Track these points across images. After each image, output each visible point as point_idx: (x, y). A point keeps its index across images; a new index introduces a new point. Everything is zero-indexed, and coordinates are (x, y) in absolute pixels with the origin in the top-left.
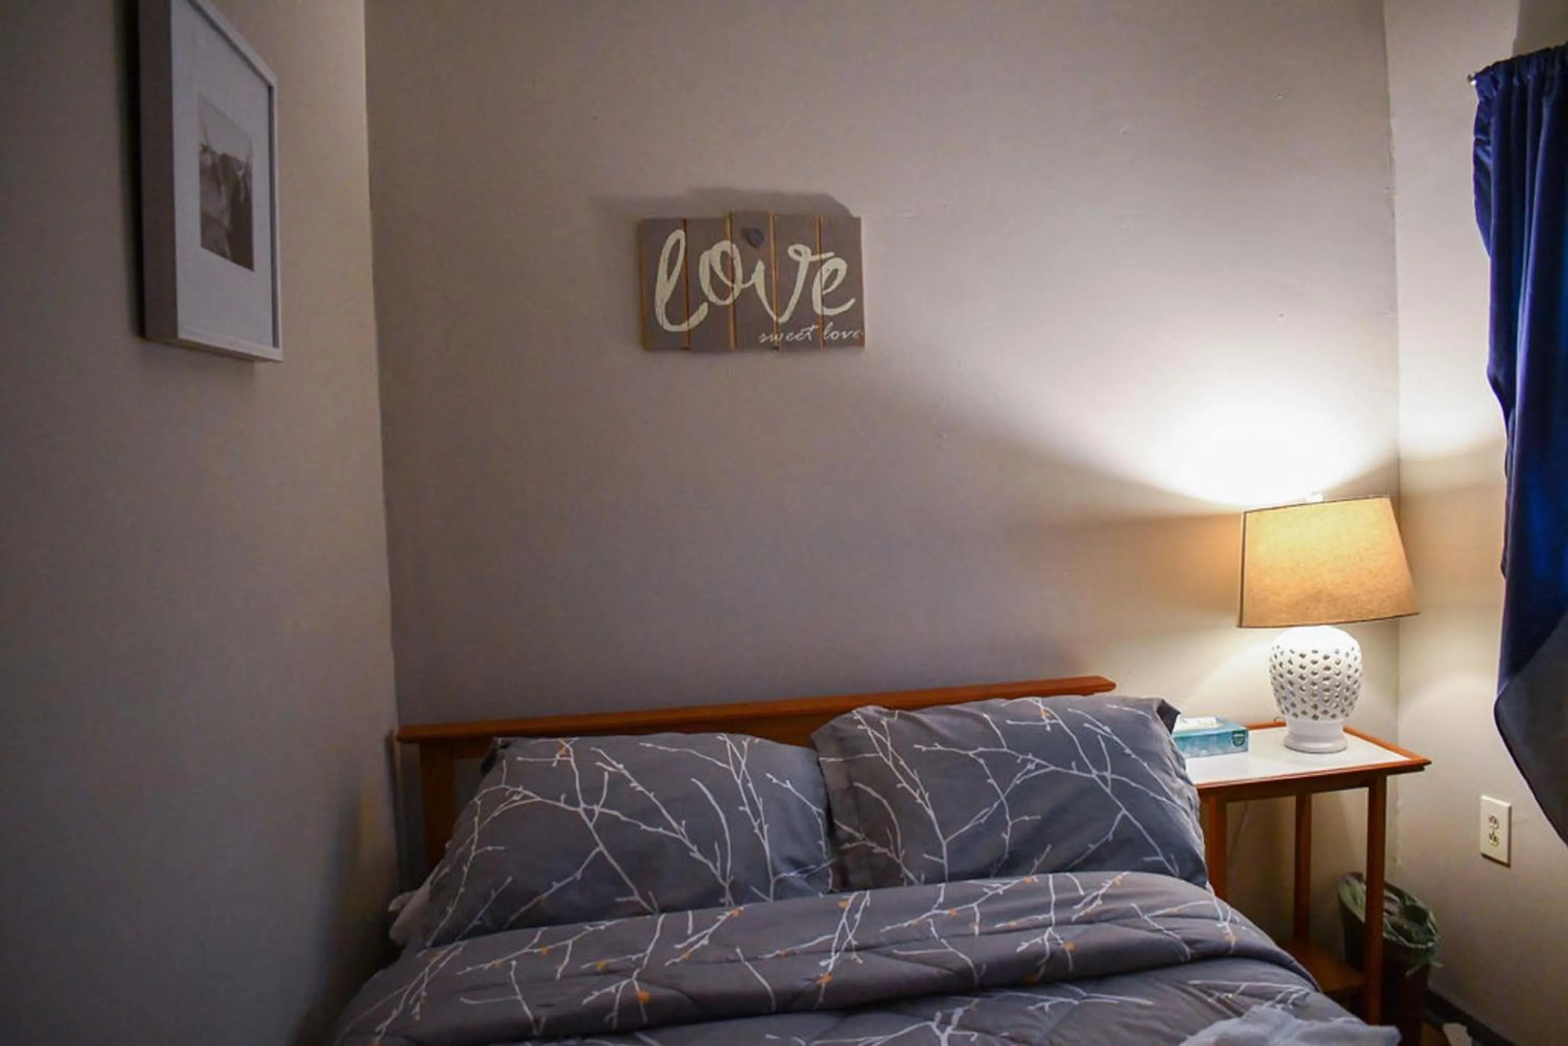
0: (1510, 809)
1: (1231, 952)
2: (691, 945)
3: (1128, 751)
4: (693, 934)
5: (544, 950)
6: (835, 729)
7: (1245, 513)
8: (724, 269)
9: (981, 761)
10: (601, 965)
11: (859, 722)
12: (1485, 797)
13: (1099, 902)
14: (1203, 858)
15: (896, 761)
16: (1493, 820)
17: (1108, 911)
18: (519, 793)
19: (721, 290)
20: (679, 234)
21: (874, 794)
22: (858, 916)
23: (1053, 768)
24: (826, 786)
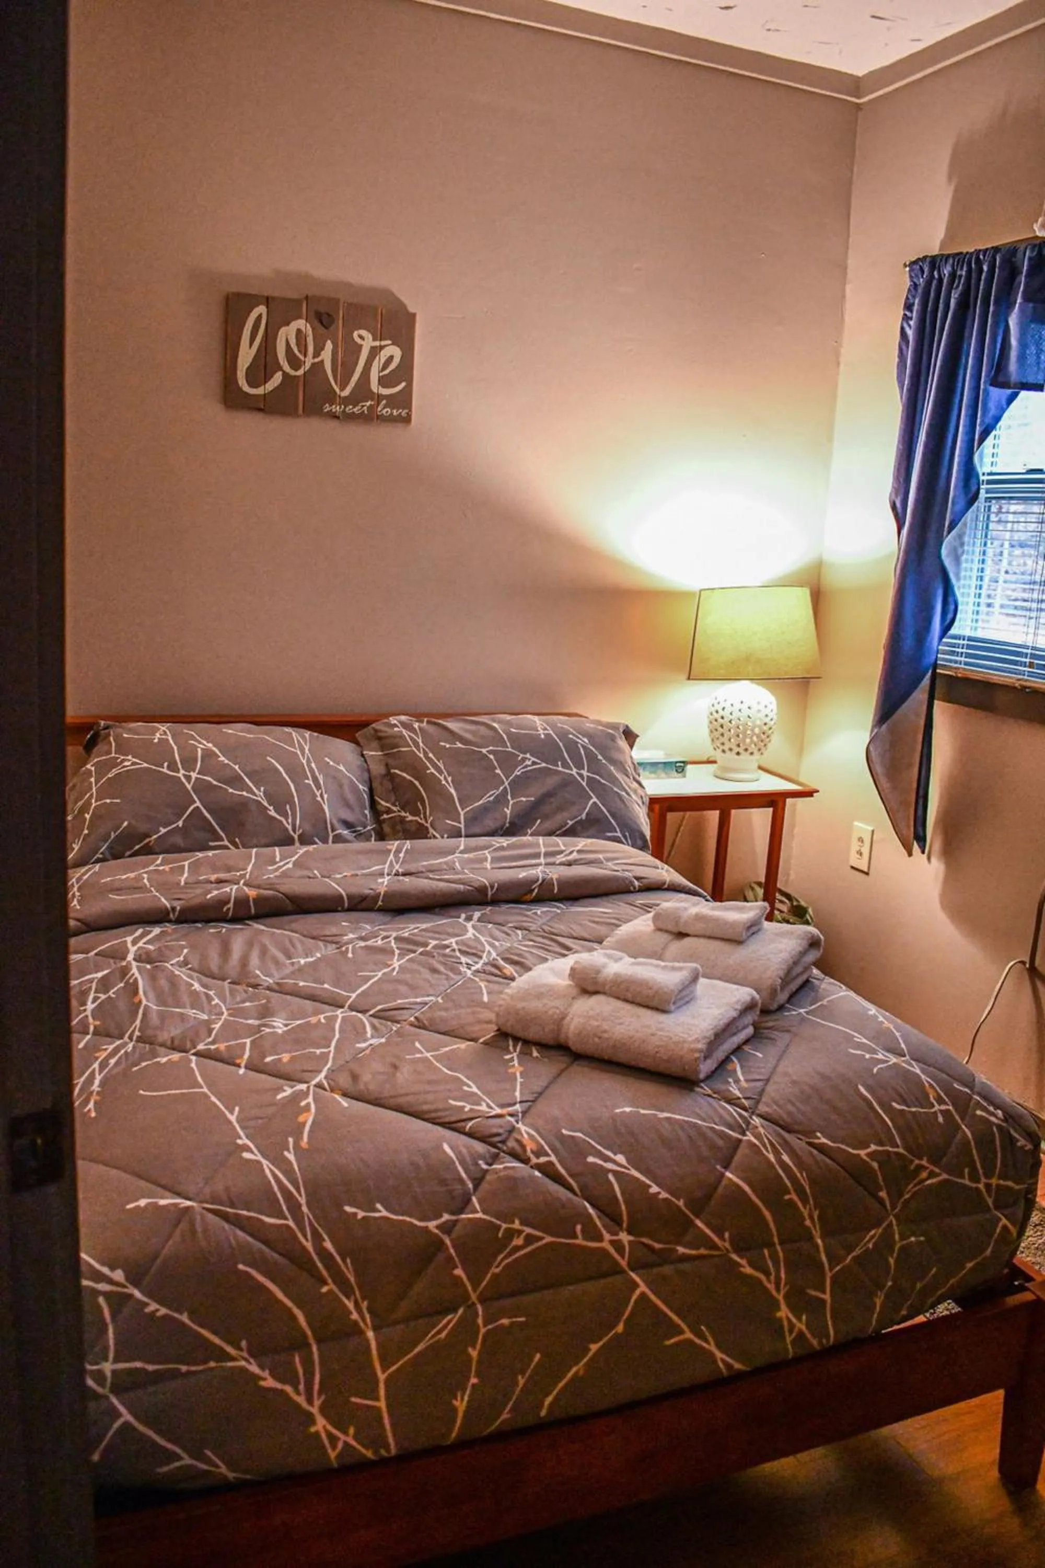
0: (873, 831)
1: (666, 886)
2: (281, 867)
3: (600, 757)
4: (281, 860)
5: (167, 868)
6: (376, 731)
7: (701, 591)
8: (298, 344)
9: (492, 757)
10: (213, 877)
11: (395, 726)
12: (856, 823)
13: (575, 854)
14: (648, 838)
15: (425, 754)
16: (861, 840)
17: (581, 859)
18: (129, 760)
19: (295, 363)
20: (261, 309)
21: (409, 777)
22: (402, 855)
23: (544, 765)
24: (369, 771)
